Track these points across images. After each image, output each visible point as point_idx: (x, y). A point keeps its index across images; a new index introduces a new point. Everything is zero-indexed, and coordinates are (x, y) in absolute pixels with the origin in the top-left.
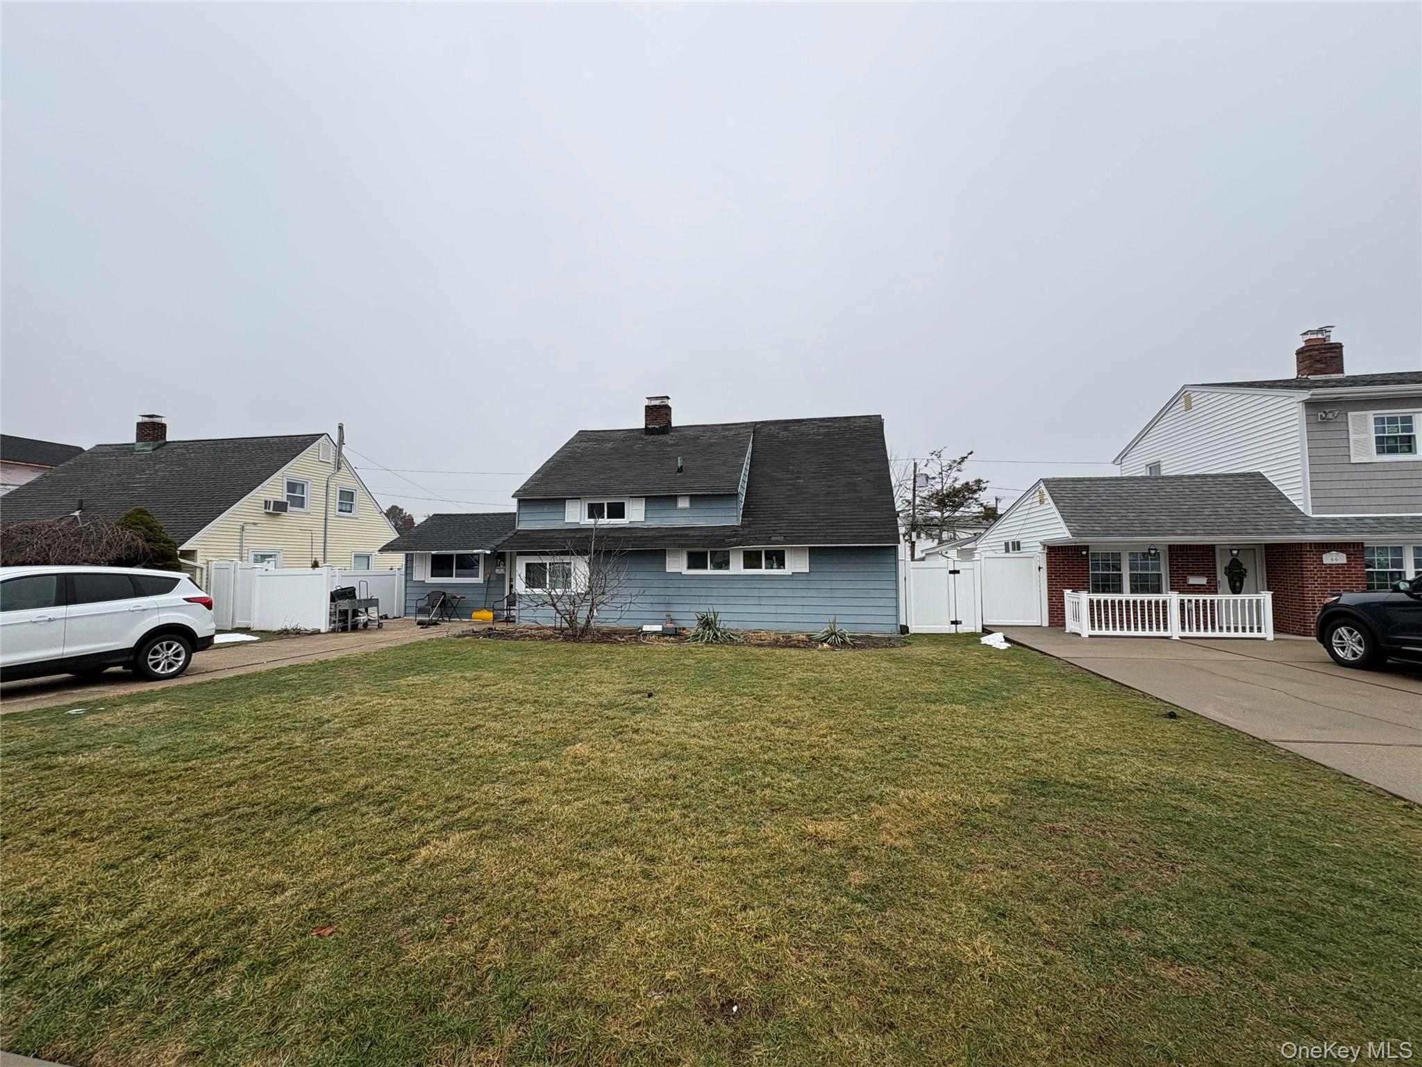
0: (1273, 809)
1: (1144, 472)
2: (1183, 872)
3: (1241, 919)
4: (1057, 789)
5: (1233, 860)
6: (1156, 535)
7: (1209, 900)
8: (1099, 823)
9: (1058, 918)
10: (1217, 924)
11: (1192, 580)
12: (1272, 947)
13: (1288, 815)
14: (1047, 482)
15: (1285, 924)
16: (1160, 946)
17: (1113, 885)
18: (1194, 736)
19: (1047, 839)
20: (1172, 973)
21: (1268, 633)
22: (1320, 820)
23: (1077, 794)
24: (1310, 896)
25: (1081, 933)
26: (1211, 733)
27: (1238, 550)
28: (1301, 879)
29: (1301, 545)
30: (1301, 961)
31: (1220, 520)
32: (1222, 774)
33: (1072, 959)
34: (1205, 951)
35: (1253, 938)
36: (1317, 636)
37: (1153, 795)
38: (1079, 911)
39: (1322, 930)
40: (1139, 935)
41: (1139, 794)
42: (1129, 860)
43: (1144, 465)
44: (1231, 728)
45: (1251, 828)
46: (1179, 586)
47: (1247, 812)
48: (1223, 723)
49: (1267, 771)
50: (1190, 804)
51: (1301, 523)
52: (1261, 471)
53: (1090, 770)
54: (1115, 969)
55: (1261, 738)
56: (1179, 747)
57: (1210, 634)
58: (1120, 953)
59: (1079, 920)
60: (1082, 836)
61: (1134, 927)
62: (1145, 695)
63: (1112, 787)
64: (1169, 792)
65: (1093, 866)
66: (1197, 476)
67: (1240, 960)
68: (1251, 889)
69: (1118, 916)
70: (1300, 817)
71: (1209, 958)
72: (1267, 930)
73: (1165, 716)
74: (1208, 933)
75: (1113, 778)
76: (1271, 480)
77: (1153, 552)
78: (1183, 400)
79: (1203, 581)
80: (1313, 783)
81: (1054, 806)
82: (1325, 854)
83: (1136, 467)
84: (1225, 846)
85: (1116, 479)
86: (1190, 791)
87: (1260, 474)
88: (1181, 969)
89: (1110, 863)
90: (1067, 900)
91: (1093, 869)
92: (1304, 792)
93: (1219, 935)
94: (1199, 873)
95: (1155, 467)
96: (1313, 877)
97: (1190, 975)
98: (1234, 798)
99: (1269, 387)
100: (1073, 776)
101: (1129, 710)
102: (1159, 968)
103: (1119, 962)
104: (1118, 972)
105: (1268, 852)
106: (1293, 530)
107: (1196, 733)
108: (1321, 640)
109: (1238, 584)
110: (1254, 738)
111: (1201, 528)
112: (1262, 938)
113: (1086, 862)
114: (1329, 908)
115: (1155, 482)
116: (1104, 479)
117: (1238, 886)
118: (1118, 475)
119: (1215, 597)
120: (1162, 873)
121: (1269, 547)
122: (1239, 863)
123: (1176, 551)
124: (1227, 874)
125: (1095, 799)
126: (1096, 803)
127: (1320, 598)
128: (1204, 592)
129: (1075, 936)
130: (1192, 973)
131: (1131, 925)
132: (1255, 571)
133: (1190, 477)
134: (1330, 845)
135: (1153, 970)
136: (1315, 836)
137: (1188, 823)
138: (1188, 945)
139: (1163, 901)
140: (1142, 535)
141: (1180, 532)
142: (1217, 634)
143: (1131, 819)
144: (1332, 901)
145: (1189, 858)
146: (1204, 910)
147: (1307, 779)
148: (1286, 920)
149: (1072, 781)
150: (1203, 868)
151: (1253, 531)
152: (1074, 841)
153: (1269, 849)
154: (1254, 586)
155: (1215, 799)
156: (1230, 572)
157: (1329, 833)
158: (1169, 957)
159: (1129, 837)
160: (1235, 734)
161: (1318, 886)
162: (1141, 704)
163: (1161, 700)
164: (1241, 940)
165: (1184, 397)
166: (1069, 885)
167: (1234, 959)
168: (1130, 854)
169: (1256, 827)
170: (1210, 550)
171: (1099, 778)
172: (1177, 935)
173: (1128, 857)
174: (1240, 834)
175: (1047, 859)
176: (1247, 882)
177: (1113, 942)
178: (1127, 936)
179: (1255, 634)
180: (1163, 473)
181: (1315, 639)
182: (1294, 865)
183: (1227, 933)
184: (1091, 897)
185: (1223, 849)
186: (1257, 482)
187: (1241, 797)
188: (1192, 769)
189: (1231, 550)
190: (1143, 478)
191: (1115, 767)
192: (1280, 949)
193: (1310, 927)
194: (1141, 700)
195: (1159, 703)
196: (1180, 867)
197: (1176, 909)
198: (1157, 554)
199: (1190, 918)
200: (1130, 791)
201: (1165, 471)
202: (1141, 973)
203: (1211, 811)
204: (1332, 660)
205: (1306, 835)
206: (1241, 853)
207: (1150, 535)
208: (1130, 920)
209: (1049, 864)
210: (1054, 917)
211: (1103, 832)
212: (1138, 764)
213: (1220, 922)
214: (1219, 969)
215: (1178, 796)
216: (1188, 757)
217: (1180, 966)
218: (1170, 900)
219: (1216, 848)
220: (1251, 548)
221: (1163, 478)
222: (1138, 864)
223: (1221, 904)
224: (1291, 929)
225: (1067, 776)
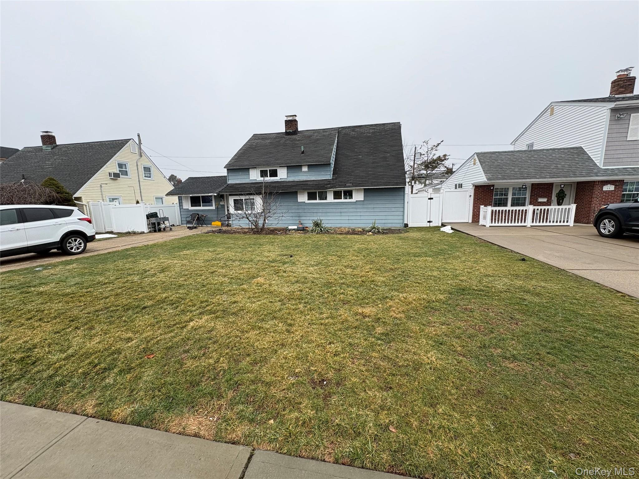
0: (564, 298)
1: (525, 148)
2: (521, 325)
3: (544, 343)
4: (469, 292)
5: (543, 320)
6: (526, 179)
7: (531, 336)
8: (486, 306)
9: (465, 345)
10: (533, 346)
11: (540, 200)
12: (556, 354)
13: (570, 300)
14: (478, 154)
15: (562, 344)
16: (508, 355)
17: (490, 331)
18: (532, 268)
19: (463, 313)
20: (512, 366)
21: (571, 223)
22: (583, 302)
23: (478, 294)
24: (575, 333)
25: (475, 350)
26: (540, 267)
27: (564, 185)
28: (572, 327)
29: (594, 182)
30: (568, 359)
31: (559, 171)
32: (543, 284)
33: (470, 361)
34: (527, 356)
35: (548, 351)
36: (594, 224)
37: (511, 294)
38: (474, 341)
39: (579, 347)
40: (499, 350)
41: (505, 293)
42: (498, 320)
43: (525, 145)
44: (549, 265)
45: (553, 306)
46: (534, 202)
47: (552, 300)
48: (546, 262)
49: (563, 282)
50: (528, 297)
51: (596, 171)
52: (582, 146)
53: (485, 284)
54: (488, 364)
55: (562, 268)
56: (525, 273)
57: (545, 224)
58: (491, 359)
59: (474, 345)
60: (478, 311)
61: (498, 347)
62: (512, 251)
63: (493, 290)
64: (519, 292)
65: (482, 323)
66: (551, 149)
67: (541, 359)
68: (550, 331)
69: (491, 343)
70: (575, 301)
71: (529, 359)
72: (555, 347)
73: (520, 260)
74: (529, 349)
75: (494, 287)
76: (586, 150)
77: (524, 187)
78: (550, 110)
79: (545, 200)
80: (582, 287)
81: (467, 299)
82: (584, 316)
83: (522, 146)
84: (541, 314)
85: (512, 152)
86: (528, 292)
87: (581, 148)
88: (516, 364)
89: (490, 322)
90: (469, 337)
91: (482, 325)
92: (578, 290)
93: (534, 350)
94: (528, 325)
95: (532, 145)
96: (577, 326)
97: (519, 366)
98: (547, 294)
99: (595, 102)
100: (477, 286)
101: (504, 258)
102: (507, 363)
103: (490, 361)
104: (488, 365)
105: (559, 316)
106: (592, 175)
107: (534, 267)
108: (595, 225)
109: (561, 201)
110: (559, 268)
111: (548, 175)
112: (552, 351)
113: (479, 321)
114: (583, 338)
115: (530, 152)
116: (505, 152)
117: (545, 330)
118: (513, 150)
119: (549, 207)
120: (512, 325)
121: (579, 184)
122: (546, 321)
123: (535, 186)
124: (540, 325)
125: (486, 296)
126: (486, 297)
127: (597, 206)
128: (545, 205)
129: (472, 352)
130: (521, 365)
131: (496, 347)
132: (570, 194)
133: (547, 150)
134: (587, 312)
135: (504, 364)
136: (580, 309)
137: (526, 305)
138: (520, 354)
139: (511, 337)
140: (520, 179)
141: (538, 177)
142: (548, 224)
143: (501, 304)
144: (584, 335)
145: (524, 319)
146: (529, 340)
147: (580, 285)
148: (564, 343)
149: (476, 288)
150: (530, 323)
151: (573, 176)
152: (475, 313)
153: (560, 315)
154: (568, 202)
155: (538, 295)
156: (558, 196)
157: (587, 307)
158: (511, 359)
159: (499, 311)
160: (551, 267)
161: (579, 329)
162: (510, 255)
163: (519, 253)
164: (543, 352)
165: (550, 109)
166: (471, 331)
167: (539, 359)
168: (499, 318)
169: (555, 306)
170: (551, 185)
171: (488, 287)
172: (516, 350)
173: (498, 319)
174: (548, 309)
175: (462, 321)
176: (549, 328)
177: (488, 354)
178: (494, 351)
179: (565, 224)
180: (534, 149)
181: (593, 225)
182: (570, 321)
183: (537, 349)
184: (480, 335)
185: (540, 315)
186: (580, 151)
187: (550, 293)
188: (530, 282)
189: (561, 185)
190: (525, 151)
191: (496, 282)
192: (559, 355)
193: (574, 346)
194: (510, 254)
195: (518, 255)
196: (520, 323)
197: (516, 340)
198: (526, 188)
199: (522, 343)
200: (501, 292)
201: (535, 148)
202: (498, 365)
203: (537, 300)
204: (598, 234)
205: (577, 309)
206: (547, 316)
207: (524, 179)
208: (496, 345)
209: (463, 323)
210: (463, 344)
211: (488, 309)
212: (506, 280)
213: (535, 345)
214: (532, 363)
215: (522, 294)
216: (528, 277)
217: (515, 362)
218: (514, 336)
219: (537, 315)
220: (570, 184)
221: (534, 151)
222: (502, 322)
223: (536, 337)
224: (565, 347)
225: (474, 286)
